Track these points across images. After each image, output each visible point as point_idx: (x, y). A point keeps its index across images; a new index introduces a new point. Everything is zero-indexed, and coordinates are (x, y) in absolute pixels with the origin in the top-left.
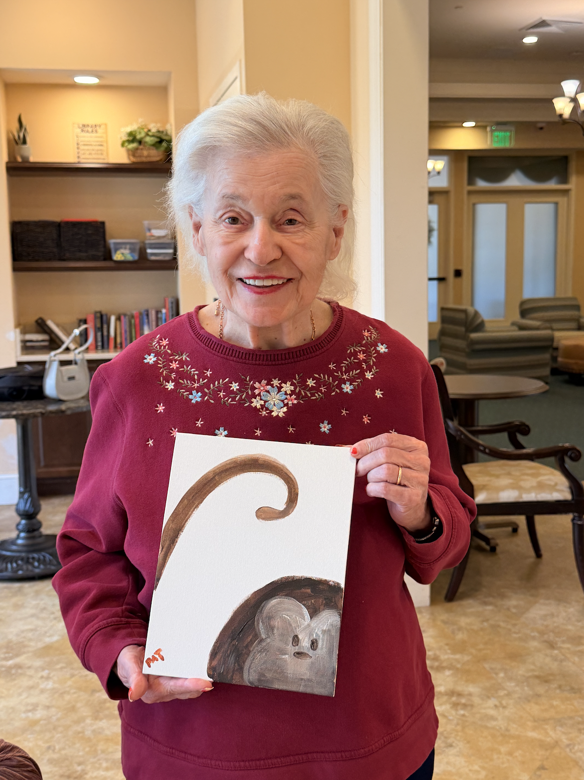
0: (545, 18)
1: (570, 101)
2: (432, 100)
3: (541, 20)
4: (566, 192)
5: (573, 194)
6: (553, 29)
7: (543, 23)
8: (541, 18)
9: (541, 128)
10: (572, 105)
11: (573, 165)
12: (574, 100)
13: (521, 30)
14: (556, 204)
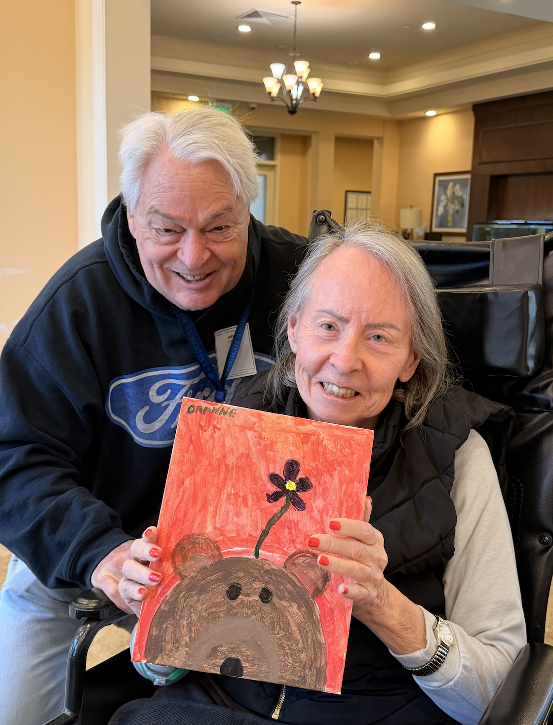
0: (257, 9)
1: (278, 82)
2: (153, 72)
3: (253, 11)
4: (273, 167)
5: (278, 169)
6: (263, 20)
7: (255, 14)
8: (254, 9)
9: (253, 109)
10: (279, 86)
11: (278, 145)
12: (281, 81)
13: (237, 18)
14: (265, 176)
